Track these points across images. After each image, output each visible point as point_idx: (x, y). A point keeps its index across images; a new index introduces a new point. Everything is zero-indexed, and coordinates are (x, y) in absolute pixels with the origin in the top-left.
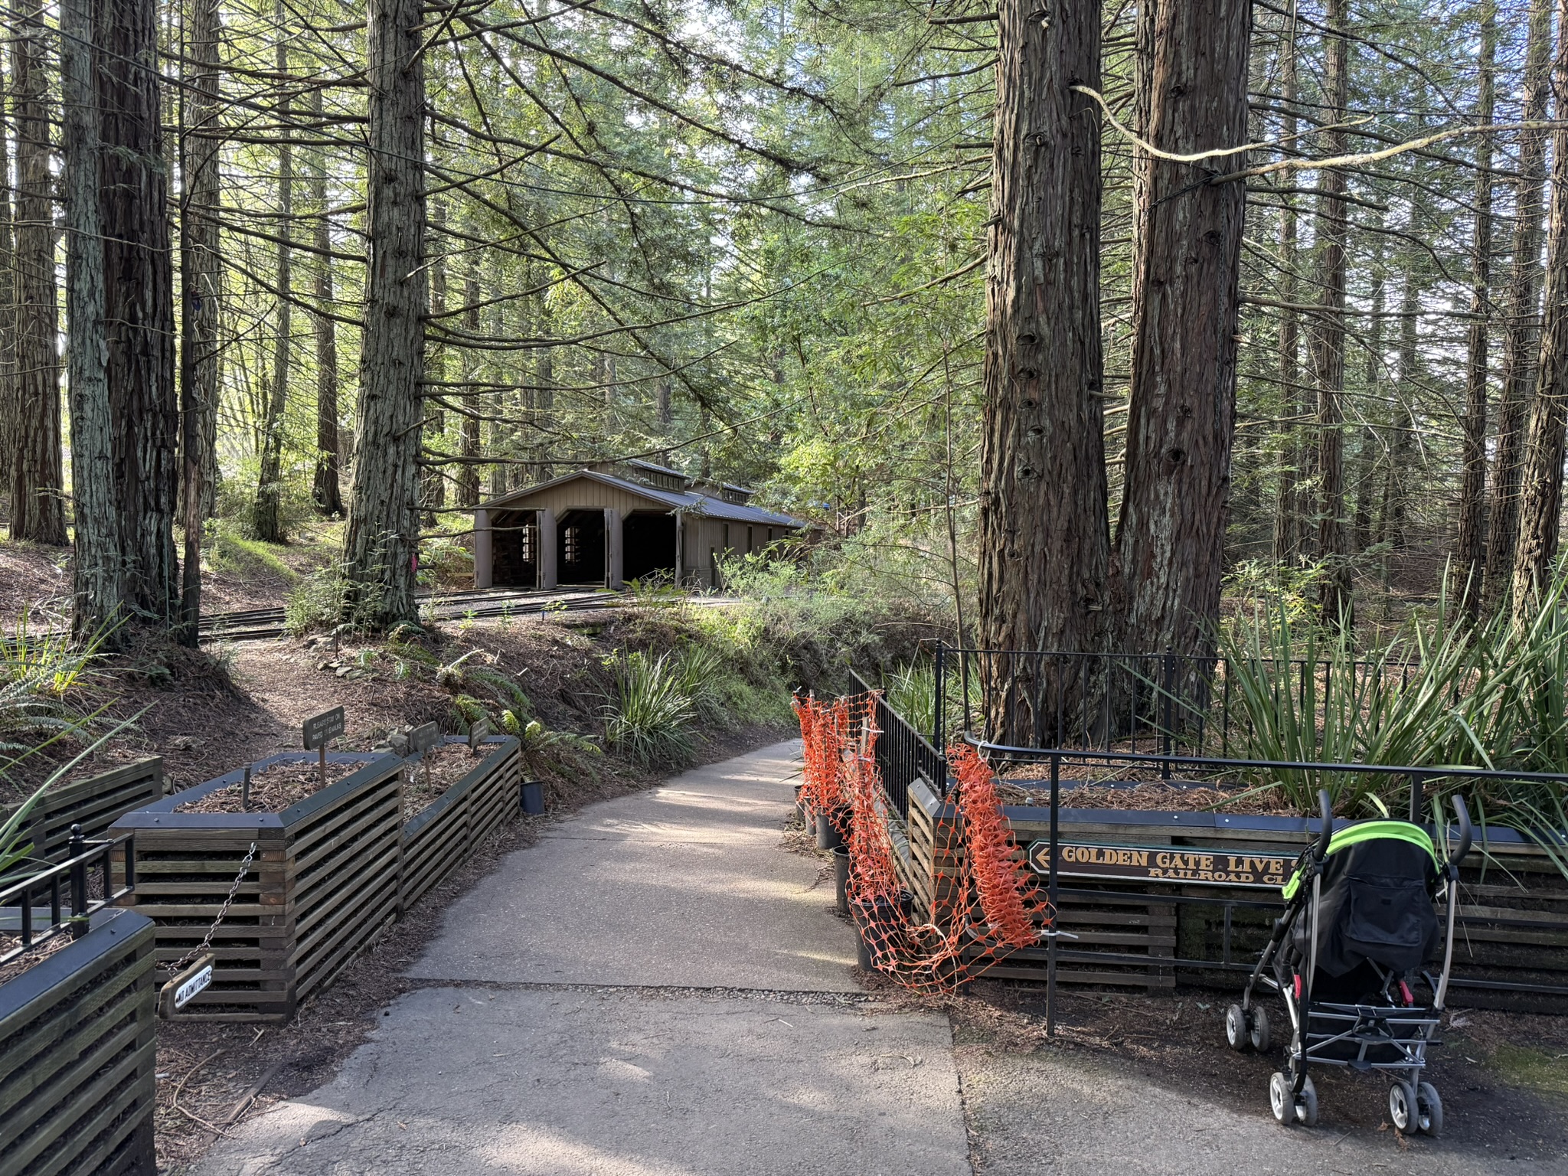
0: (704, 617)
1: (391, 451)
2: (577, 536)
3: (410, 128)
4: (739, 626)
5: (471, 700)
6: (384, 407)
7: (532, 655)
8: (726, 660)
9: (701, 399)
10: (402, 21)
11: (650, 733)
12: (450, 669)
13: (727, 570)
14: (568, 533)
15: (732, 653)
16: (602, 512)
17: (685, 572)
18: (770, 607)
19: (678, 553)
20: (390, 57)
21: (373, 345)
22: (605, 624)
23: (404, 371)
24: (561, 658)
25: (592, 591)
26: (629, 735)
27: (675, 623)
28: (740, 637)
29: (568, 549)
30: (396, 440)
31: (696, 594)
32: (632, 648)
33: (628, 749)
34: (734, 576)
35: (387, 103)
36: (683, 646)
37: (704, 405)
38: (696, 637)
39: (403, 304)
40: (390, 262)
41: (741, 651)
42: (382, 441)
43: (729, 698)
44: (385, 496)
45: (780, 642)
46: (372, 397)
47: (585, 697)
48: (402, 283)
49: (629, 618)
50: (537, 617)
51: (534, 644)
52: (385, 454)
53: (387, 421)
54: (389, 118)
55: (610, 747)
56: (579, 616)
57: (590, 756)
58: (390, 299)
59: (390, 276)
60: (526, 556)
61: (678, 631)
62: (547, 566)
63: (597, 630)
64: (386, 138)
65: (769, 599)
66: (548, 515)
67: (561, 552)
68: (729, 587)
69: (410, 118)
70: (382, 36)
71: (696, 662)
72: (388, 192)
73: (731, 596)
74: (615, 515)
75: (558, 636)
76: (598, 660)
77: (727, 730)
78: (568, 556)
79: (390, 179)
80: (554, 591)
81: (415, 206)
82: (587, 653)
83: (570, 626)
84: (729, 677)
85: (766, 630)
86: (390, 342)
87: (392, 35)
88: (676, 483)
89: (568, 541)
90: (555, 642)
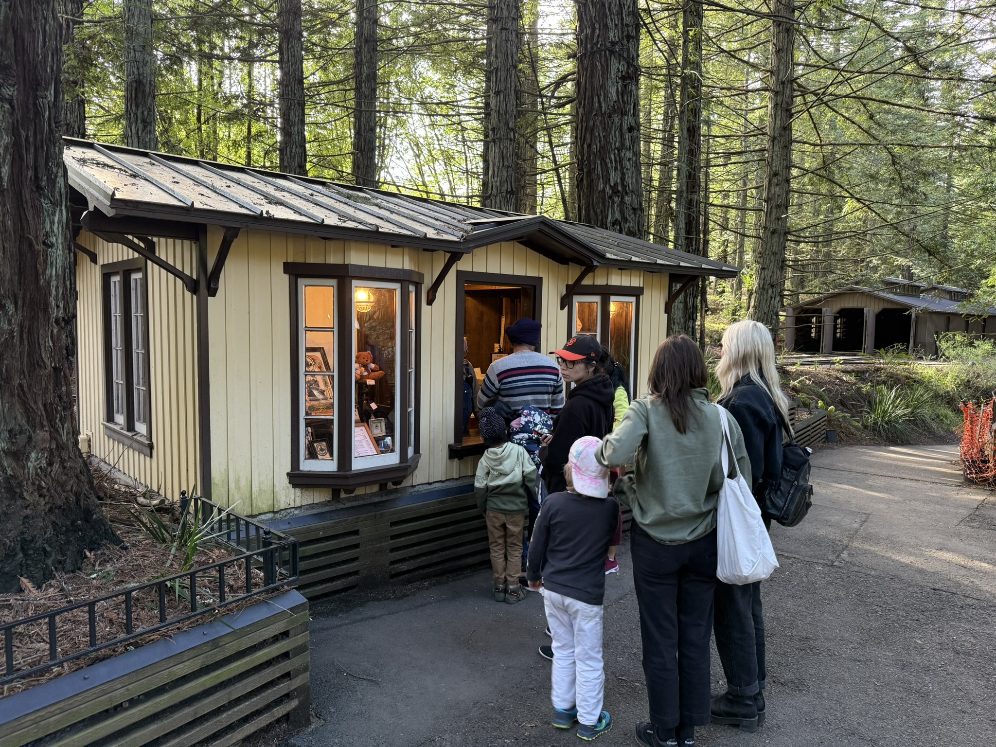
0: (925, 371)
1: (770, 291)
2: (844, 323)
3: (785, 150)
4: (949, 378)
5: (804, 396)
6: (768, 273)
7: (825, 383)
8: (936, 396)
9: (929, 251)
10: (784, 105)
11: (887, 423)
12: (795, 383)
13: (943, 345)
14: (839, 321)
15: (941, 392)
16: (862, 310)
17: (915, 345)
18: (975, 368)
19: (912, 334)
20: (778, 122)
21: (764, 246)
22: (864, 372)
23: (778, 257)
24: (840, 385)
25: (855, 355)
26: (876, 423)
27: (906, 374)
28: (949, 384)
29: (838, 331)
30: (772, 286)
31: (921, 358)
32: (878, 384)
33: (874, 430)
34: (948, 348)
35: (776, 142)
36: (910, 386)
37: (930, 255)
38: (920, 382)
39: (779, 228)
40: (774, 210)
41: (948, 392)
42: (766, 287)
43: (938, 417)
44: (766, 311)
45: (977, 389)
46: (763, 269)
47: (852, 405)
48: (778, 219)
49: (878, 370)
50: (828, 366)
51: (827, 378)
52: (767, 292)
53: (769, 278)
54: (776, 148)
55: (866, 427)
56: (850, 367)
57: (856, 427)
58: (773, 227)
59: (773, 216)
60: (813, 335)
61: (907, 378)
62: (827, 341)
63: (860, 374)
64: (775, 157)
65: (973, 364)
66: (829, 312)
67: (835, 333)
68: (943, 355)
69: (786, 146)
70: (775, 114)
71: (917, 394)
72: (775, 180)
73: (944, 361)
74: (870, 312)
75: (839, 375)
76: (859, 388)
77: (934, 433)
78: (838, 335)
79: (776, 174)
80: (831, 354)
81: (786, 185)
82: (855, 384)
83: (845, 372)
84: (939, 405)
85: (968, 381)
86: (772, 245)
87: (779, 112)
88: (914, 290)
89: (839, 326)
90: (837, 378)
